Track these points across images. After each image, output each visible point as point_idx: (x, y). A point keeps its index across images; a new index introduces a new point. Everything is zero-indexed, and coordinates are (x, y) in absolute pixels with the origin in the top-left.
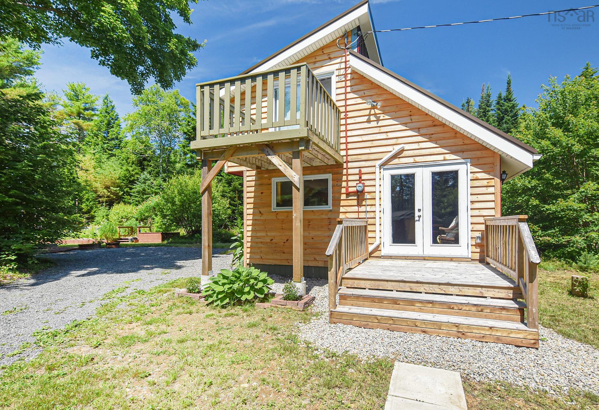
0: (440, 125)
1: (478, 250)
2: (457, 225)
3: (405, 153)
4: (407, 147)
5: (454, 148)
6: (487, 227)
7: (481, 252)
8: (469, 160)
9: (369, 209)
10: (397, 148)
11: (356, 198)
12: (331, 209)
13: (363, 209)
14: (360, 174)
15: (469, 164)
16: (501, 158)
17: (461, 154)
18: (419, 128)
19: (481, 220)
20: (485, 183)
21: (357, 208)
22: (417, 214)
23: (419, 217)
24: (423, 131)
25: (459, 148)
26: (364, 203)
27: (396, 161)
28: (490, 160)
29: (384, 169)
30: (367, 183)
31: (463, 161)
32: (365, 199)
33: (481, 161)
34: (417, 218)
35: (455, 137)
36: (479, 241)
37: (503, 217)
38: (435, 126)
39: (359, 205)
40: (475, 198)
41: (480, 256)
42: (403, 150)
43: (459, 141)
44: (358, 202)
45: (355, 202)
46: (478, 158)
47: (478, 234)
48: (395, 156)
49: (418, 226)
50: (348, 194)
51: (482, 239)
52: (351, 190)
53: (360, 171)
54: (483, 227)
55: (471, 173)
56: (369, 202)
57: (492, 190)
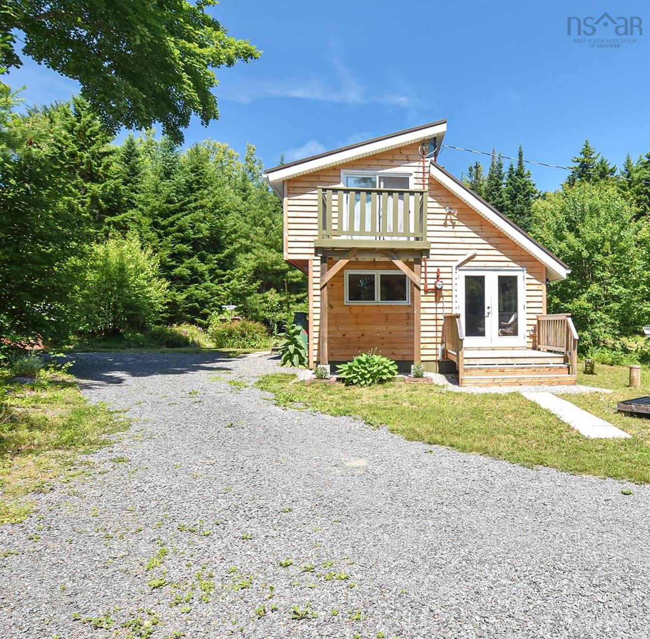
0: (504, 237)
1: (532, 340)
2: (516, 320)
3: (477, 258)
4: (479, 252)
5: (515, 257)
6: (539, 322)
7: (534, 341)
8: (525, 268)
9: (446, 305)
10: (470, 253)
11: (434, 294)
12: (410, 304)
13: (440, 305)
14: (438, 272)
15: (525, 272)
16: (546, 269)
17: (519, 263)
18: (488, 238)
19: (534, 316)
20: (535, 287)
21: (434, 304)
22: (487, 311)
23: (488, 313)
24: (491, 240)
25: (518, 258)
26: (441, 300)
27: (470, 264)
28: (538, 270)
29: (460, 270)
30: (445, 281)
31: (521, 268)
32: (443, 296)
33: (534, 270)
34: (486, 314)
35: (515, 249)
36: (532, 333)
37: (548, 315)
38: (500, 237)
39: (437, 301)
40: (529, 299)
41: (533, 345)
42: (475, 255)
43: (518, 253)
44: (436, 299)
45: (433, 299)
46: (531, 268)
47: (532, 328)
48: (469, 259)
49: (487, 320)
50: (426, 291)
51: (534, 331)
52: (430, 287)
53: (438, 270)
54: (535, 322)
55: (527, 279)
56: (446, 299)
57: (540, 293)
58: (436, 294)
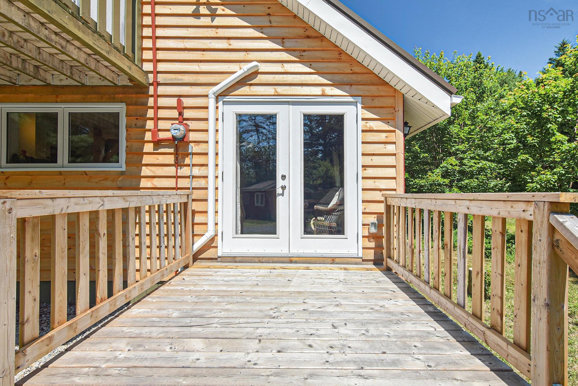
0: (316, 37)
1: (372, 244)
2: (341, 202)
3: (260, 78)
4: (263, 68)
5: (337, 78)
6: (388, 208)
7: (379, 247)
8: (359, 99)
9: (196, 171)
10: (246, 67)
11: (172, 150)
12: (124, 169)
13: (184, 171)
14: (180, 108)
15: (359, 106)
16: (404, 100)
17: (347, 87)
18: (283, 39)
19: (378, 196)
20: (382, 137)
21: (173, 169)
22: (280, 183)
23: (284, 188)
24: (289, 44)
25: (345, 78)
26: (187, 161)
27: (245, 90)
28: (389, 102)
29: (224, 103)
30: (192, 125)
31: (351, 99)
32: (190, 154)
33: (377, 102)
34: (279, 191)
35: (339, 60)
36: (373, 230)
37: (409, 195)
38: (308, 37)
39: (178, 164)
40: (368, 160)
41: (375, 254)
42: (256, 73)
43: (345, 67)
44: (176, 159)
45: (171, 159)
46: (373, 97)
47: (373, 219)
48: (243, 81)
49: (281, 202)
50: (158, 143)
51: (379, 226)
52: (163, 135)
53: (181, 102)
54: (381, 208)
55: (363, 119)
56: (197, 160)
57: (391, 148)
58: (177, 148)
